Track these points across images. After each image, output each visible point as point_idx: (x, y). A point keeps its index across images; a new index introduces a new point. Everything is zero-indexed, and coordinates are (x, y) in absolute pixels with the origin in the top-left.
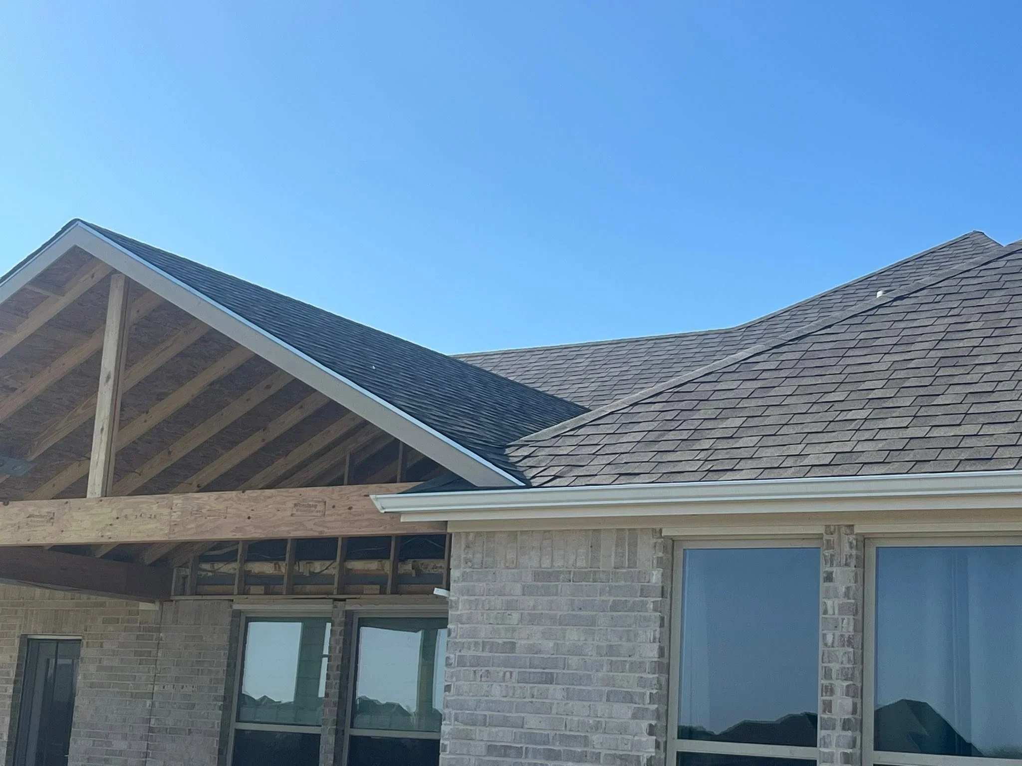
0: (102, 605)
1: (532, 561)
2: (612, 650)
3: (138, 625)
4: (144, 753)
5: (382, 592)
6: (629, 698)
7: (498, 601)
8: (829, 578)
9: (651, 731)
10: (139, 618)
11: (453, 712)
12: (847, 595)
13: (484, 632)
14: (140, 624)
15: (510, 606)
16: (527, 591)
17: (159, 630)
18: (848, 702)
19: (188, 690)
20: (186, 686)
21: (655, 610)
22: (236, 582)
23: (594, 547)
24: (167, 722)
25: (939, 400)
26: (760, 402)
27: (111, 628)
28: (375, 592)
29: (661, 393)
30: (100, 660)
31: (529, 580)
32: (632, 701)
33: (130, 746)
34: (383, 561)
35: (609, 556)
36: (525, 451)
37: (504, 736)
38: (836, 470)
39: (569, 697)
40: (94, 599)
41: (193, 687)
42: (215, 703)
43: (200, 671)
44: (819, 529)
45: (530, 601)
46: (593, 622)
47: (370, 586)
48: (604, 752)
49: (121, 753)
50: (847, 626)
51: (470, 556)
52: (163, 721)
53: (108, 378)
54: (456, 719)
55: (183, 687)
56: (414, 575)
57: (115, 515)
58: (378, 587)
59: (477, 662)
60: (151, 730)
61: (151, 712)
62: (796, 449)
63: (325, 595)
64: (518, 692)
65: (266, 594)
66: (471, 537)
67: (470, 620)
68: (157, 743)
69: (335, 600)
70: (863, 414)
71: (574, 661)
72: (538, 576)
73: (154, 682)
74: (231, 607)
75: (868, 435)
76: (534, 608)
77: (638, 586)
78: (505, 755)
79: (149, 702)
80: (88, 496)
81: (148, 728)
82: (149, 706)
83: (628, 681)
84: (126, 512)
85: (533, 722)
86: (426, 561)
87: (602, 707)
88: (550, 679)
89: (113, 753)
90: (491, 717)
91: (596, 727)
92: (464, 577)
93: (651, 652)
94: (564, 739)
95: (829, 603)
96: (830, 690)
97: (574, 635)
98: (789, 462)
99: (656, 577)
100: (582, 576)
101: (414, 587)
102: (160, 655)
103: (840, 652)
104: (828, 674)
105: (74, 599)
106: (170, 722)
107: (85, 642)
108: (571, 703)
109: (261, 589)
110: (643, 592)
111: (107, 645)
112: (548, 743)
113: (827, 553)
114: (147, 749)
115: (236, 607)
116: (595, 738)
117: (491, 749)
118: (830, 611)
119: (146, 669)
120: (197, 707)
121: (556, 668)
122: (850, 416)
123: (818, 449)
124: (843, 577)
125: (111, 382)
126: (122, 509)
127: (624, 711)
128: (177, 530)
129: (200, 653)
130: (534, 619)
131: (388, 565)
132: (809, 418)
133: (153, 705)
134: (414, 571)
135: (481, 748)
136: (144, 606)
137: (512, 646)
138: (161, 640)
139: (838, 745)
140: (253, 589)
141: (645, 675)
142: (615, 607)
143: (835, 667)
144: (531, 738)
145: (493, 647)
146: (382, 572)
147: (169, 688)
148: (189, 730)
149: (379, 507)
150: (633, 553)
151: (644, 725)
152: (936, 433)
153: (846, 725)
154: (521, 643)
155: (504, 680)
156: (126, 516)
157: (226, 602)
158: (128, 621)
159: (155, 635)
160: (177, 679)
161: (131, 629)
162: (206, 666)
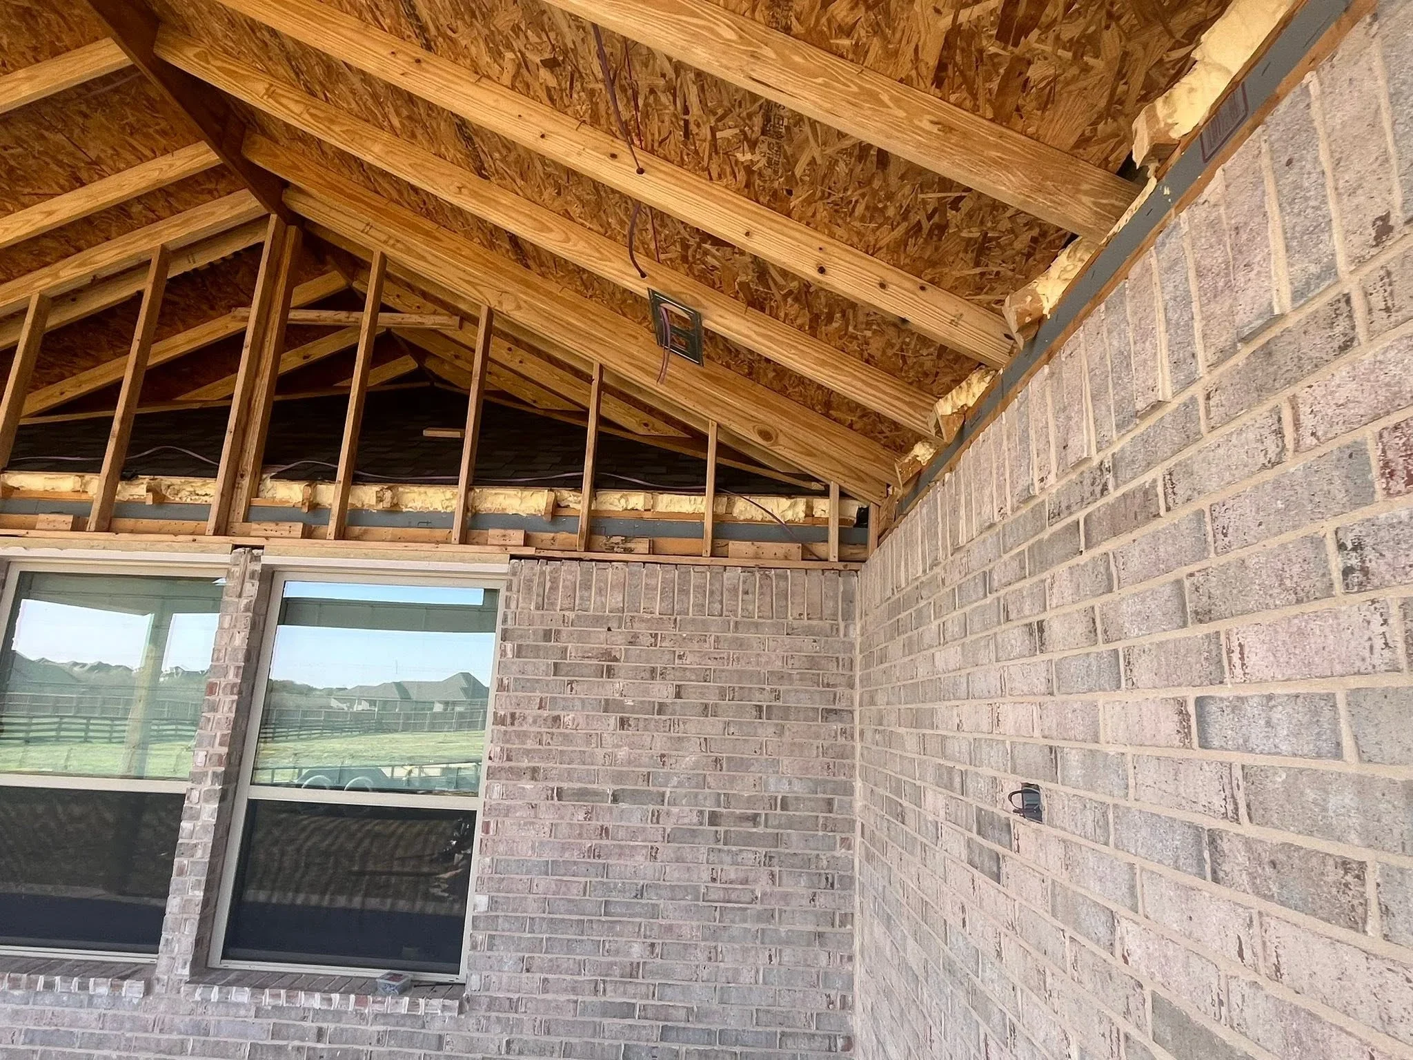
5: (79, 526)
34: (88, 477)
47: (52, 517)
56: (149, 501)
58: (70, 518)
86: (176, 481)
101: (145, 523)
131: (95, 485)
134: (150, 495)
146: (84, 497)
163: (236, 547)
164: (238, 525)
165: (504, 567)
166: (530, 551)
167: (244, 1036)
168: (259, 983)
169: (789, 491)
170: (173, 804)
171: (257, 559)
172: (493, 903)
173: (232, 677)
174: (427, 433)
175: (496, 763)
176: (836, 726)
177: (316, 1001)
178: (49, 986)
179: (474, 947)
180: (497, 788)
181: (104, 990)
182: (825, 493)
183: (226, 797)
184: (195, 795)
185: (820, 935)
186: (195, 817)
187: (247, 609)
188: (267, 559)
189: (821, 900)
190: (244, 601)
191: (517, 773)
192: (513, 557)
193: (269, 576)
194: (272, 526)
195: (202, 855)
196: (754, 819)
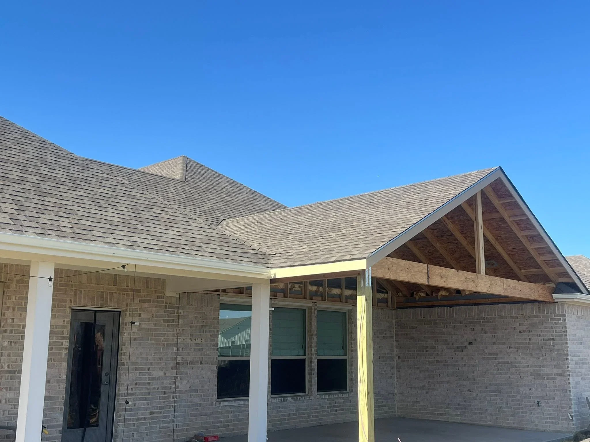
3: (164, 304)
4: (174, 377)
7: (573, 323)
10: (164, 300)
13: (572, 331)
14: (166, 303)
15: (575, 325)
16: (576, 321)
17: (179, 308)
19: (198, 341)
20: (198, 339)
24: (187, 359)
27: (146, 305)
28: (281, 296)
31: (576, 318)
33: (165, 374)
41: (201, 339)
42: (214, 347)
43: (205, 331)
47: (280, 294)
49: (159, 378)
52: (185, 358)
54: (571, 355)
55: (195, 340)
58: (283, 294)
60: (178, 364)
61: (177, 354)
66: (568, 305)
67: (569, 328)
68: (182, 371)
73: (178, 337)
74: (219, 298)
79: (175, 348)
81: (176, 363)
82: (176, 351)
89: (154, 379)
90: (575, 354)
102: (180, 322)
105: (116, 286)
106: (189, 359)
111: (144, 315)
114: (176, 375)
117: (576, 363)
119: (172, 330)
120: (204, 350)
129: (204, 322)
130: (578, 328)
133: (178, 349)
136: (168, 294)
138: (181, 314)
145: (573, 335)
147: (188, 340)
148: (201, 362)
154: (577, 335)
155: (576, 344)
157: (216, 296)
158: (158, 302)
159: (176, 310)
160: (192, 335)
161: (160, 307)
162: (207, 328)
163: (312, 302)
167: (326, 405)
168: (329, 395)
169: (383, 292)
171: (316, 305)
176: (392, 340)
177: (337, 396)
178: (300, 399)
181: (308, 399)
182: (387, 293)
185: (392, 377)
187: (316, 317)
189: (391, 371)
192: (352, 306)
196: (384, 357)
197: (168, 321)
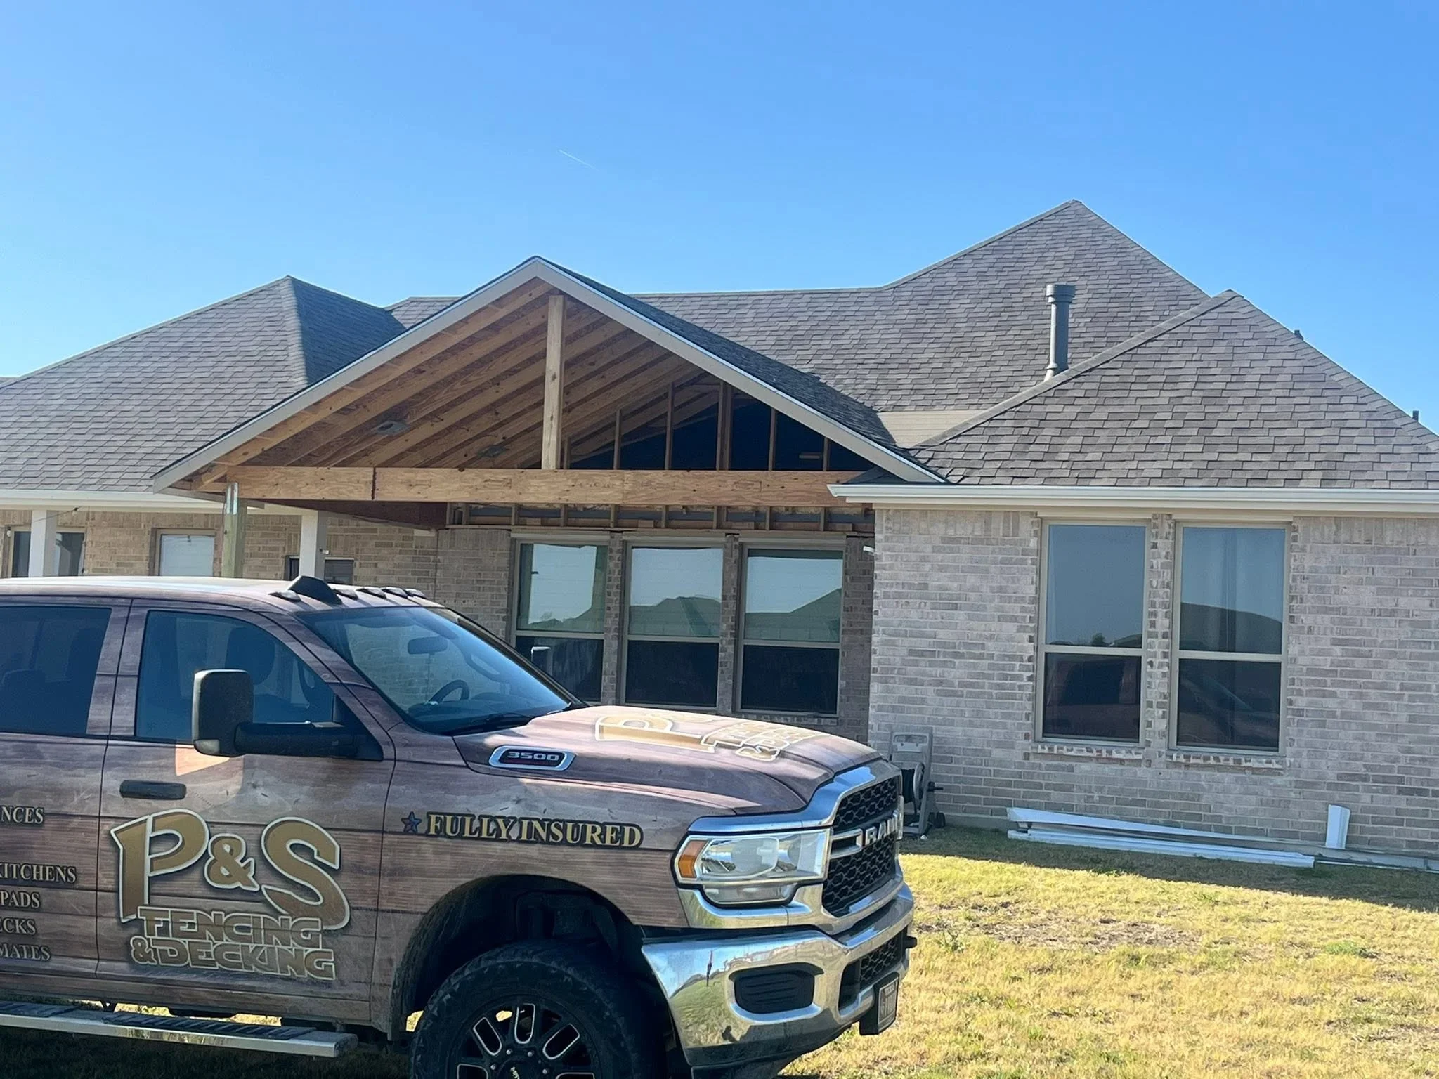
0: (374, 531)
1: (939, 530)
2: (1001, 589)
3: (414, 548)
5: (657, 526)
6: (1014, 619)
7: (913, 556)
8: (1155, 546)
9: (1031, 640)
10: (414, 543)
11: (881, 628)
12: (1166, 557)
13: (904, 576)
14: (416, 548)
15: (924, 559)
16: (935, 550)
17: (436, 554)
18: (1167, 622)
19: (470, 604)
20: (468, 601)
21: (1033, 564)
22: (513, 514)
23: (987, 524)
25: (1215, 432)
26: (1087, 424)
27: (385, 551)
28: (649, 526)
29: (1005, 412)
30: (375, 579)
31: (938, 542)
32: (1016, 621)
35: (998, 528)
36: (930, 455)
37: (922, 644)
38: (1168, 482)
39: (970, 619)
40: (363, 524)
41: (475, 601)
42: (498, 614)
43: (481, 588)
44: (1150, 517)
45: (939, 556)
46: (987, 571)
47: (644, 521)
48: (996, 653)
50: (1167, 576)
51: (890, 525)
53: (554, 377)
54: (884, 632)
55: (464, 602)
56: (684, 513)
57: (570, 483)
58: (651, 521)
59: (899, 596)
62: (1133, 465)
63: (602, 528)
64: (931, 616)
65: (542, 525)
66: (890, 513)
67: (891, 568)
69: (612, 532)
70: (1168, 439)
71: (973, 595)
72: (943, 540)
73: (434, 597)
74: (509, 535)
75: (1177, 457)
76: (942, 561)
77: (1020, 548)
78: (922, 656)
80: (543, 466)
83: (1015, 609)
84: (580, 481)
85: (943, 635)
87: (994, 626)
88: (955, 608)
90: (911, 631)
91: (991, 637)
92: (887, 539)
93: (1031, 591)
94: (967, 645)
95: (1155, 562)
96: (1154, 614)
97: (972, 580)
98: (1132, 474)
99: (1033, 543)
100: (977, 541)
101: (683, 522)
102: (438, 574)
103: (1161, 591)
104: (1153, 605)
107: (357, 563)
108: (971, 623)
109: (538, 521)
110: (1025, 552)
111: (381, 565)
112: (954, 648)
113: (1154, 531)
115: (513, 535)
116: (990, 644)
117: (911, 652)
118: (1155, 566)
119: (425, 586)
120: (480, 618)
121: (959, 599)
122: (1159, 440)
123: (1147, 465)
124: (1164, 546)
125: (557, 380)
126: (576, 480)
127: (1011, 628)
128: (629, 496)
129: (480, 574)
130: (942, 569)
132: (1129, 441)
134: (684, 510)
135: (905, 652)
136: (418, 533)
137: (925, 586)
138: (439, 562)
139: (1159, 647)
140: (529, 521)
141: (1026, 605)
142: (1002, 562)
143: (1158, 600)
144: (943, 645)
145: (910, 586)
147: (451, 602)
149: (832, 491)
150: (1016, 527)
151: (1026, 636)
152: (1223, 457)
153: (1165, 635)
154: (931, 584)
155: (920, 607)
156: (581, 485)
157: (505, 532)
158: (402, 545)
159: (432, 557)
160: (458, 595)
161: (406, 552)
162: (487, 585)
163: (726, 534)
164: (724, 524)
165: (844, 542)
166: (855, 534)
170: (715, 647)
171: (736, 539)
172: (848, 683)
173: (733, 592)
174: (801, 457)
175: (846, 627)
179: (841, 701)
180: (846, 639)
183: (736, 643)
184: (724, 642)
186: (725, 651)
188: (740, 540)
190: (733, 560)
191: (855, 632)
192: (848, 537)
193: (742, 545)
194: (740, 524)
195: (730, 666)
197: (420, 573)
